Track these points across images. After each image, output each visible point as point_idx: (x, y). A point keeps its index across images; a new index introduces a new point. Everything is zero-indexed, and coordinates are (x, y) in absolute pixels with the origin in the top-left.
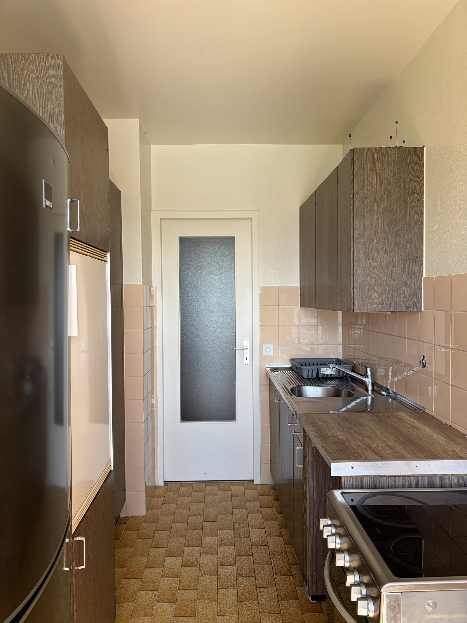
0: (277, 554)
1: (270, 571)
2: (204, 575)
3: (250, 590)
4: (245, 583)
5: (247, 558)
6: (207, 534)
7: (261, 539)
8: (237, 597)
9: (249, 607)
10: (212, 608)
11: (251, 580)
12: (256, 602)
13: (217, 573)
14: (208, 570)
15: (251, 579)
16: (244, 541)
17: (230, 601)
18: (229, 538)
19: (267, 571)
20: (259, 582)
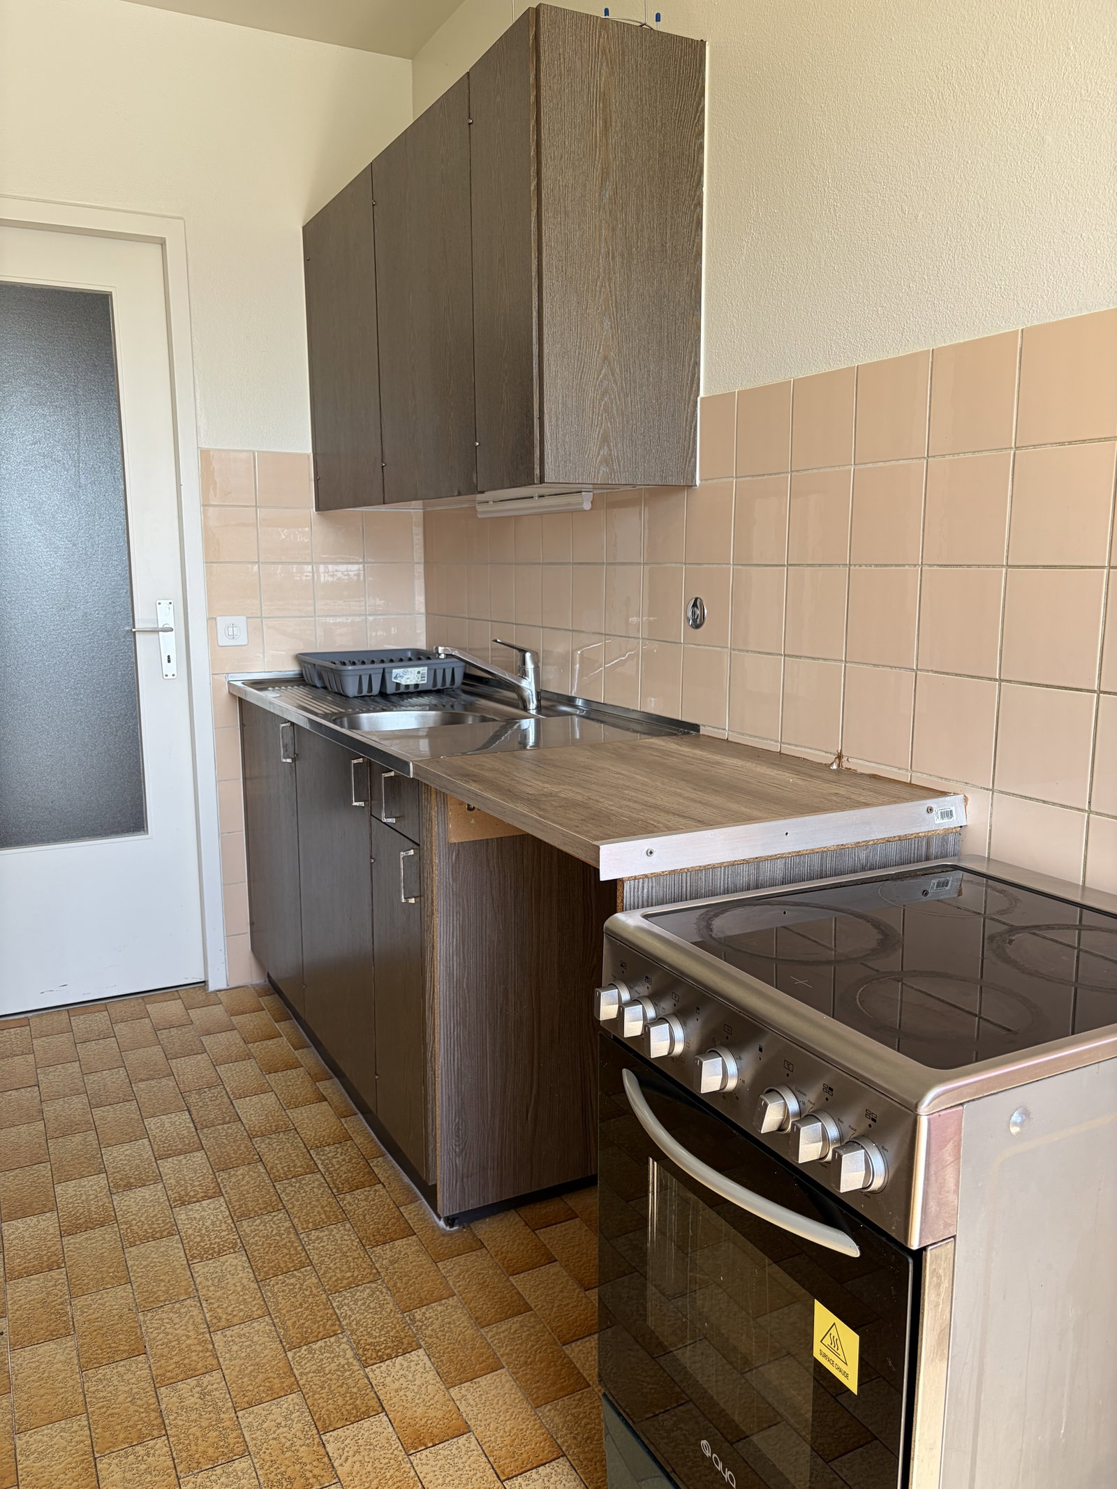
0: (326, 1143)
1: (320, 1185)
2: (138, 1243)
3: (280, 1244)
4: (262, 1230)
5: (249, 1170)
6: (113, 1137)
7: (270, 1118)
8: (250, 1271)
9: (292, 1287)
10: (187, 1317)
11: (277, 1220)
12: (308, 1268)
13: (175, 1227)
14: (146, 1227)
15: (275, 1218)
16: (227, 1133)
17: (236, 1286)
18: (183, 1132)
19: (314, 1187)
20: (299, 1221)
